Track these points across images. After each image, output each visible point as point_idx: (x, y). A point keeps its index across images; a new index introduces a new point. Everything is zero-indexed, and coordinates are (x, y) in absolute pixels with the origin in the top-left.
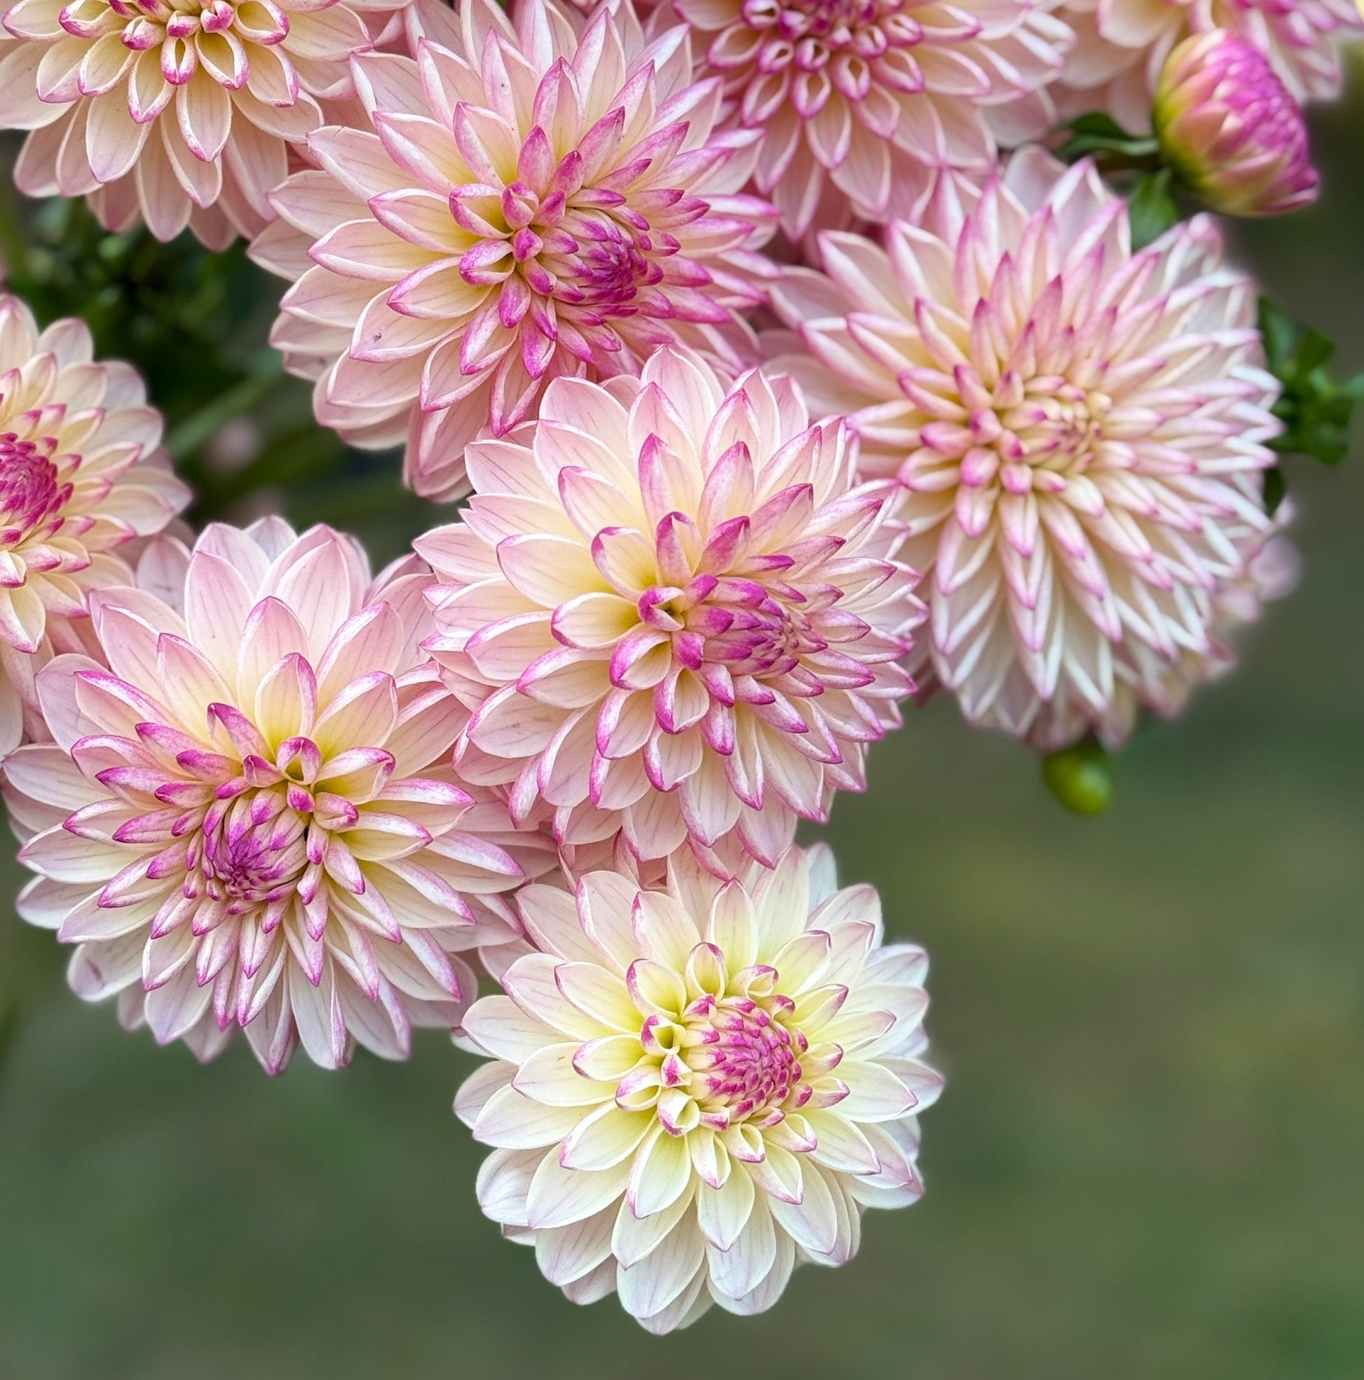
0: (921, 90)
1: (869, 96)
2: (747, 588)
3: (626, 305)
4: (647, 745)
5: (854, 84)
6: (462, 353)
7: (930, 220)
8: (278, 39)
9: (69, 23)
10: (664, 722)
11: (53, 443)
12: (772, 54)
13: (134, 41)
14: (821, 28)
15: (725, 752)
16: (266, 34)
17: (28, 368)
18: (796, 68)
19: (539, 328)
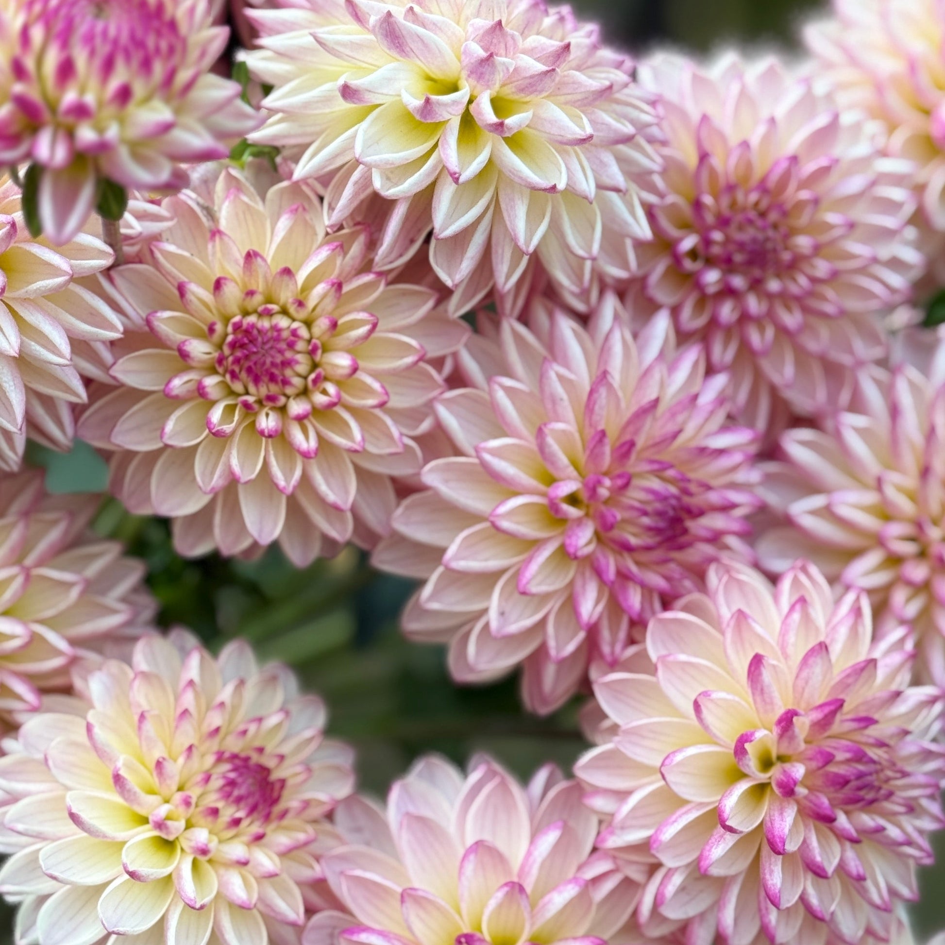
0: (843, 313)
1: (804, 328)
2: (848, 750)
3: (683, 539)
4: (805, 889)
5: (791, 319)
6: (576, 613)
7: (857, 405)
8: (382, 405)
9: (218, 431)
10: (818, 872)
11: (261, 750)
12: (727, 311)
13: (271, 433)
14: (756, 285)
15: (861, 878)
16: (371, 402)
17: (226, 694)
18: (745, 318)
19: (624, 576)
